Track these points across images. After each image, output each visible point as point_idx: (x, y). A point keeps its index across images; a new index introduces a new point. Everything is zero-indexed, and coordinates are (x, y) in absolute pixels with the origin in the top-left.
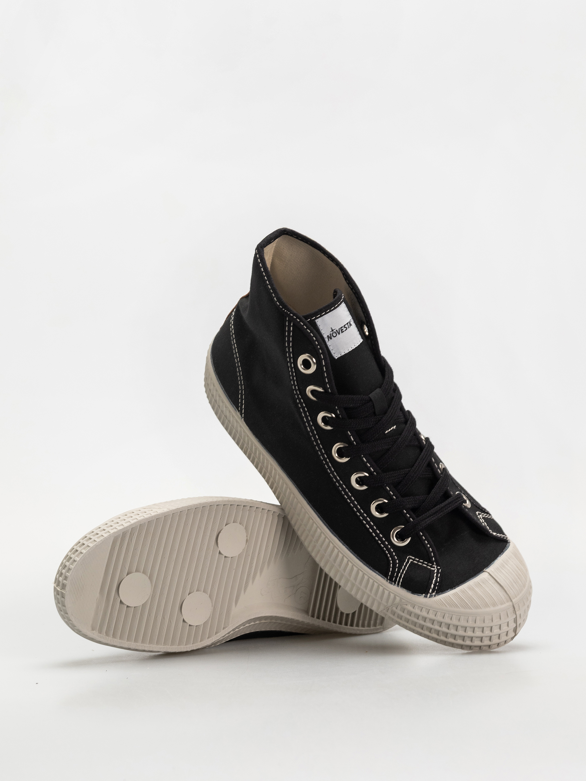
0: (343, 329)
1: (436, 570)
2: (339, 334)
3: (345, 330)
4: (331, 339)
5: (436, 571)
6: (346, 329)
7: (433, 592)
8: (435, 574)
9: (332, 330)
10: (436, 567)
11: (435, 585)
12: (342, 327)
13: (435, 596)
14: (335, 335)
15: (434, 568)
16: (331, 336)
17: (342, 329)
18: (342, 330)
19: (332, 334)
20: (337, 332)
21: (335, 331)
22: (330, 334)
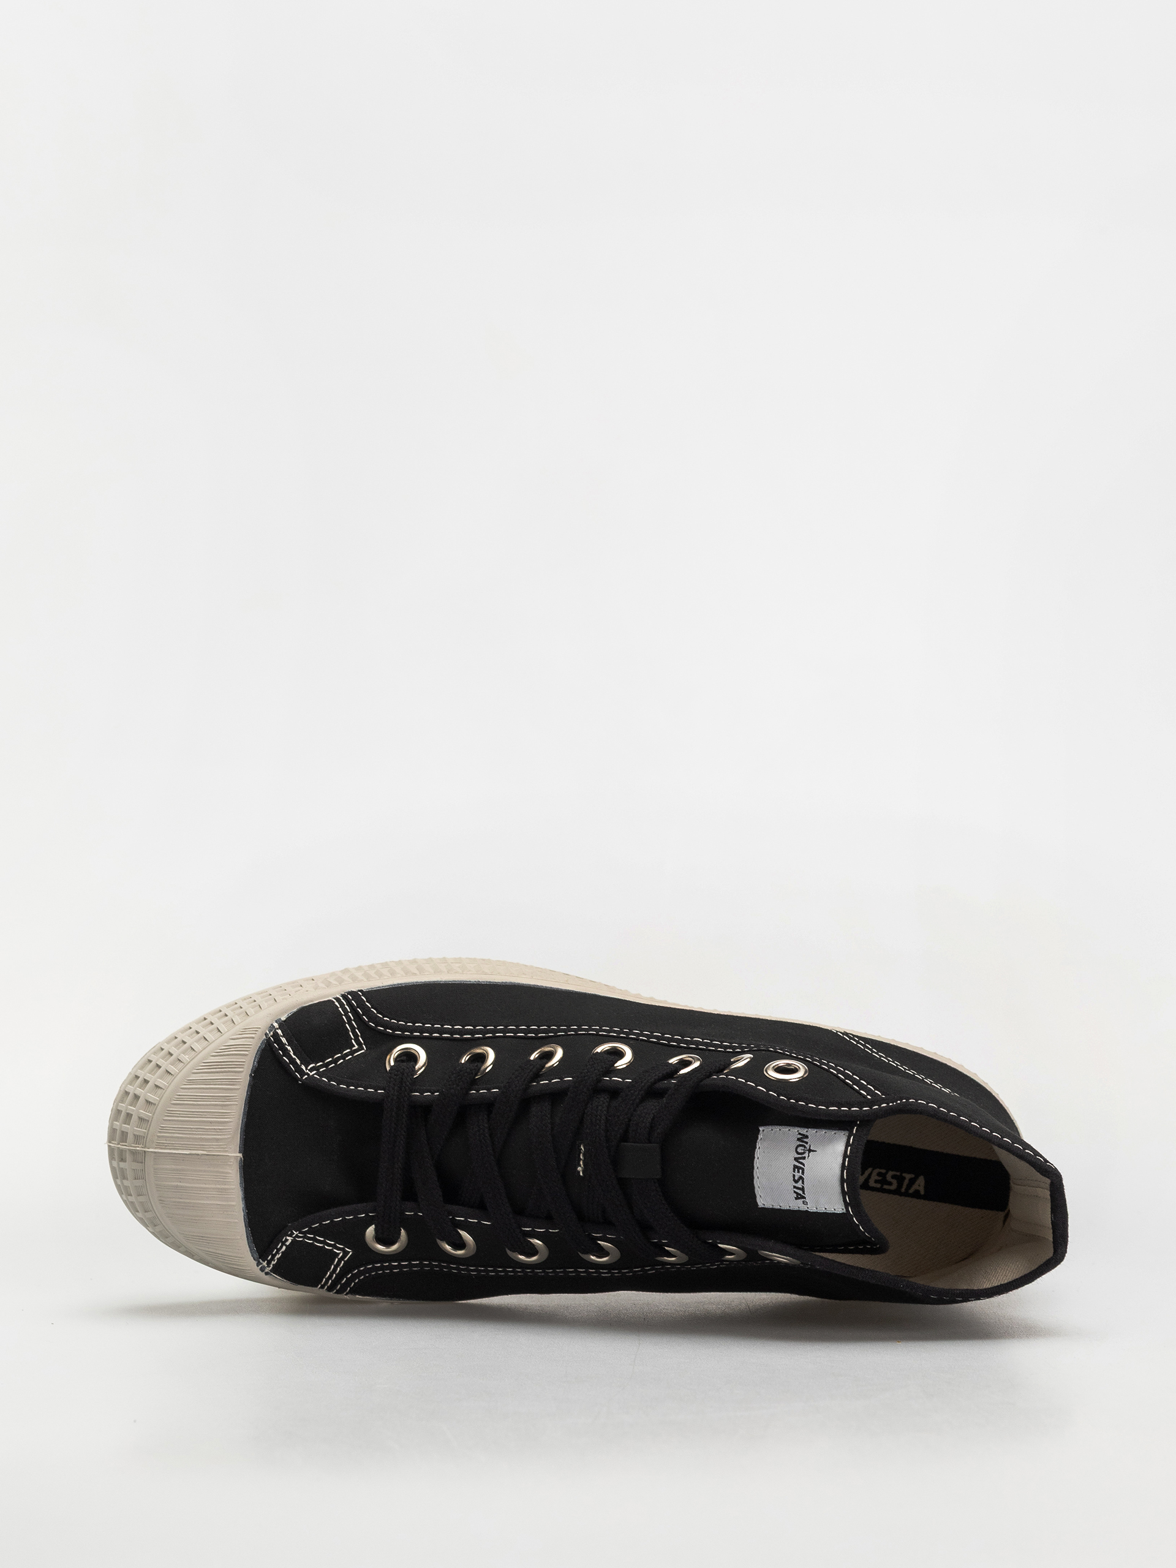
0: (799, 1172)
1: (304, 1069)
2: (796, 1159)
3: (794, 1176)
4: (799, 1139)
5: (303, 1067)
7: (276, 1035)
8: (298, 1061)
9: (810, 1151)
10: (309, 1072)
11: (282, 1046)
12: (803, 1173)
13: (266, 1034)
14: (800, 1150)
15: (311, 1070)
16: (803, 1142)
17: (801, 1171)
18: (799, 1168)
19: (805, 1147)
20: (801, 1158)
21: (806, 1155)
22: (807, 1143)
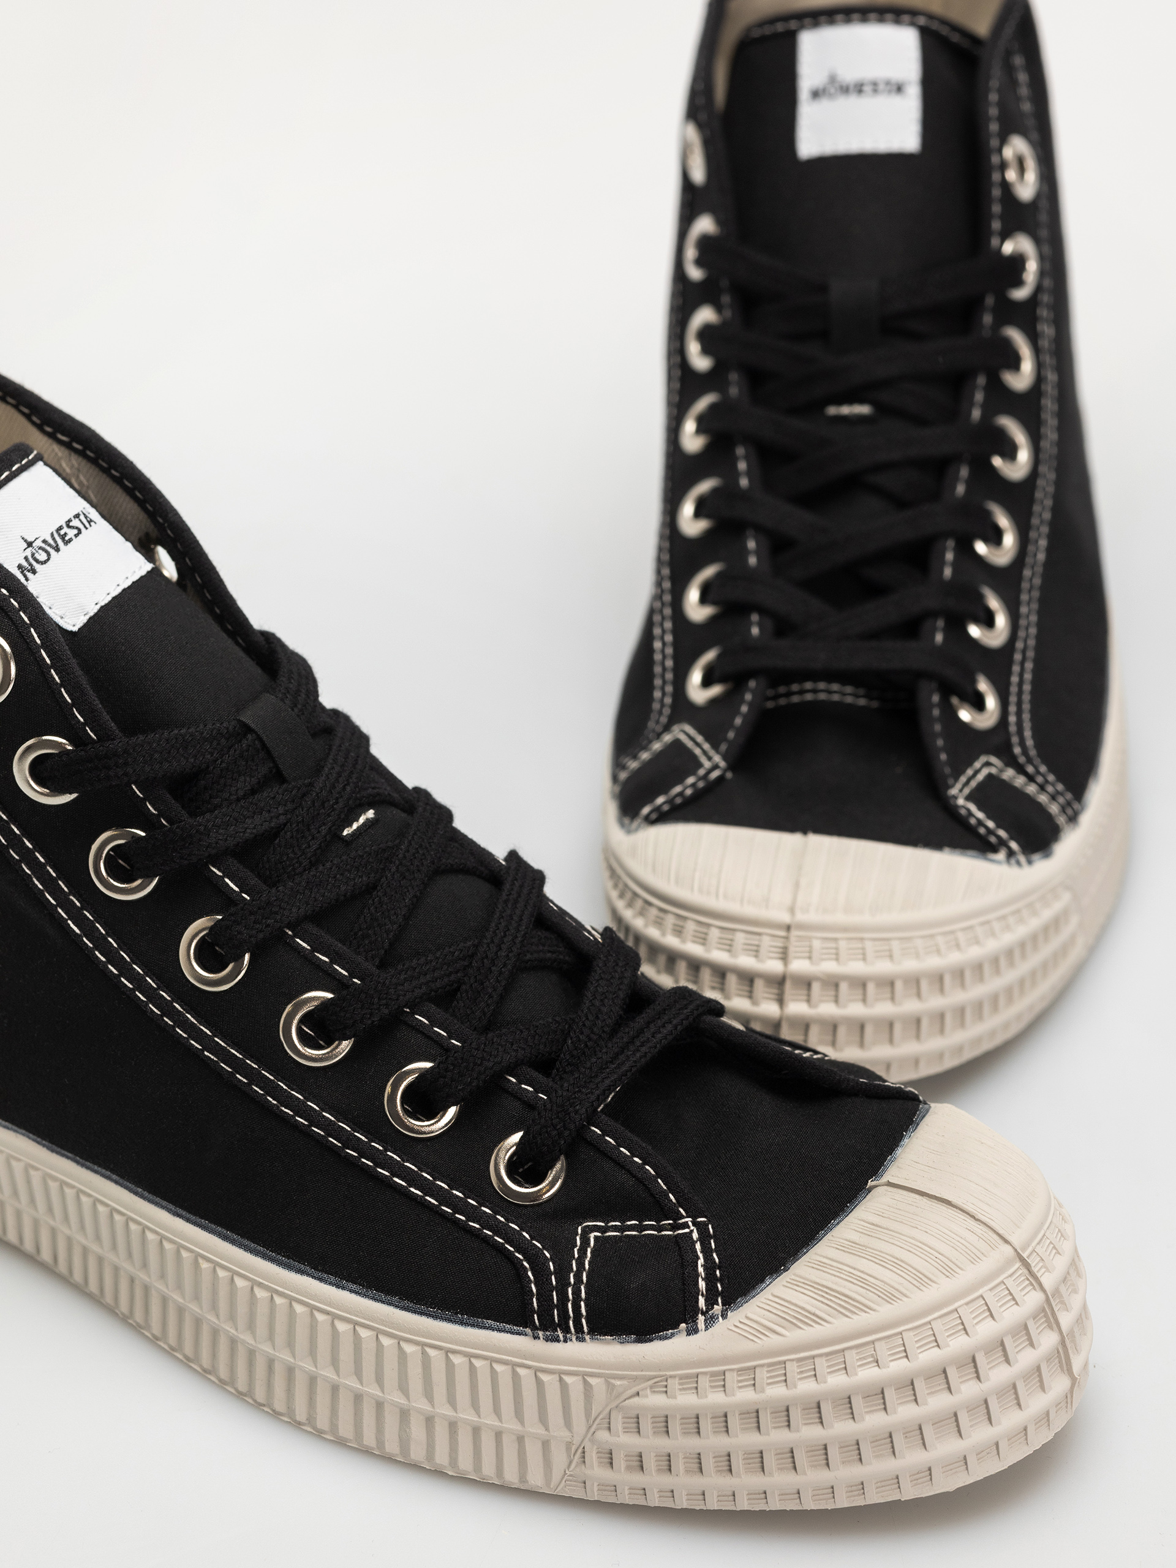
0: (66, 534)
1: (695, 1231)
2: (57, 549)
3: (76, 536)
4: (34, 572)
5: (695, 1235)
6: (76, 531)
7: (711, 1302)
8: (698, 1246)
9: (30, 544)
10: (690, 1224)
11: (710, 1279)
12: (61, 528)
13: (724, 1316)
14: (42, 556)
15: (686, 1225)
16: (30, 565)
17: (62, 532)
18: (63, 537)
19: (33, 555)
20: (50, 545)
21: (38, 543)
22: (26, 558)
